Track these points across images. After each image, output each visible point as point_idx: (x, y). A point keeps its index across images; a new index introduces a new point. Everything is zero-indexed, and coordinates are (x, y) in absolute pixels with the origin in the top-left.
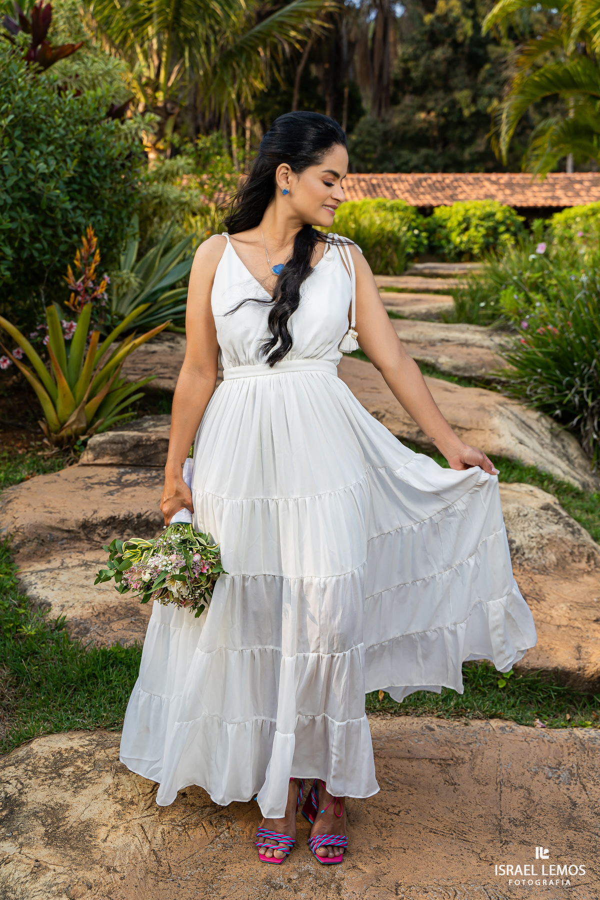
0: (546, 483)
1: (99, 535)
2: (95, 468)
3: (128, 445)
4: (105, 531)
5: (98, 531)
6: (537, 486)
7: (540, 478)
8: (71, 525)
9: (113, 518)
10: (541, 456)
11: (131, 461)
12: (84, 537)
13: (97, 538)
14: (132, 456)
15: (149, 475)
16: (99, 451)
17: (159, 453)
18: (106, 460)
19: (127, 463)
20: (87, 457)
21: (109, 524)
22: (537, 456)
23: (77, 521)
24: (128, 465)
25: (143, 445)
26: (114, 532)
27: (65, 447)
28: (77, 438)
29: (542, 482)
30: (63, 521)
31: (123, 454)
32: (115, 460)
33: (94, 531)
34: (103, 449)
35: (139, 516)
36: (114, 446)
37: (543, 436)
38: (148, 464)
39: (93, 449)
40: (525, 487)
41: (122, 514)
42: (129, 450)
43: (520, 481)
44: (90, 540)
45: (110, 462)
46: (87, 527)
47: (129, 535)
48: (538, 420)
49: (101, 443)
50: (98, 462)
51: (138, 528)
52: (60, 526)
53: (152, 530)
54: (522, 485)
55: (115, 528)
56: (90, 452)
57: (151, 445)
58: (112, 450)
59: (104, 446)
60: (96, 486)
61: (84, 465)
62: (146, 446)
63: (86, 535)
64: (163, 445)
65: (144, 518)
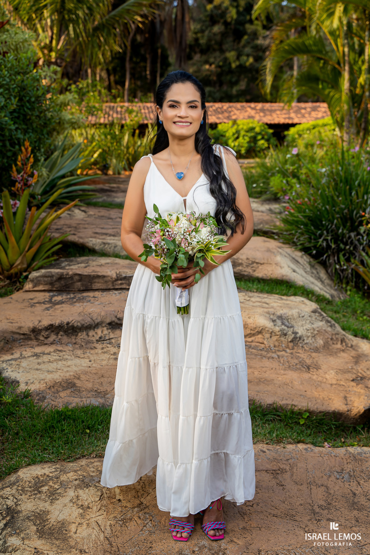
0: (310, 296)
1: (43, 336)
2: (34, 293)
3: (54, 278)
4: (47, 333)
5: (42, 334)
6: (305, 297)
7: (307, 293)
8: (25, 330)
9: (51, 325)
10: (306, 279)
11: (57, 288)
12: (34, 338)
13: (42, 338)
14: (57, 285)
15: (69, 297)
17: (74, 282)
18: (41, 288)
19: (54, 289)
20: (28, 286)
21: (49, 329)
22: (304, 279)
23: (29, 328)
24: (55, 291)
25: (64, 278)
26: (52, 334)
27: (13, 280)
28: (21, 274)
29: (308, 295)
30: (20, 328)
31: (51, 284)
32: (46, 287)
33: (40, 333)
34: (39, 281)
35: (68, 324)
36: (46, 279)
37: (305, 267)
38: (67, 289)
39: (32, 281)
40: (299, 299)
41: (57, 322)
42: (56, 281)
43: (295, 295)
44: (37, 339)
45: (43, 289)
46: (35, 331)
47: (61, 336)
48: (302, 257)
49: (37, 277)
50: (36, 289)
51: (67, 331)
52: (18, 331)
53: (76, 332)
54: (297, 297)
55: (53, 331)
56: (30, 283)
57: (69, 278)
58: (44, 281)
59: (39, 279)
60: (37, 305)
61: (27, 291)
62: (65, 278)
63: (35, 336)
64: (77, 278)
65: (71, 324)
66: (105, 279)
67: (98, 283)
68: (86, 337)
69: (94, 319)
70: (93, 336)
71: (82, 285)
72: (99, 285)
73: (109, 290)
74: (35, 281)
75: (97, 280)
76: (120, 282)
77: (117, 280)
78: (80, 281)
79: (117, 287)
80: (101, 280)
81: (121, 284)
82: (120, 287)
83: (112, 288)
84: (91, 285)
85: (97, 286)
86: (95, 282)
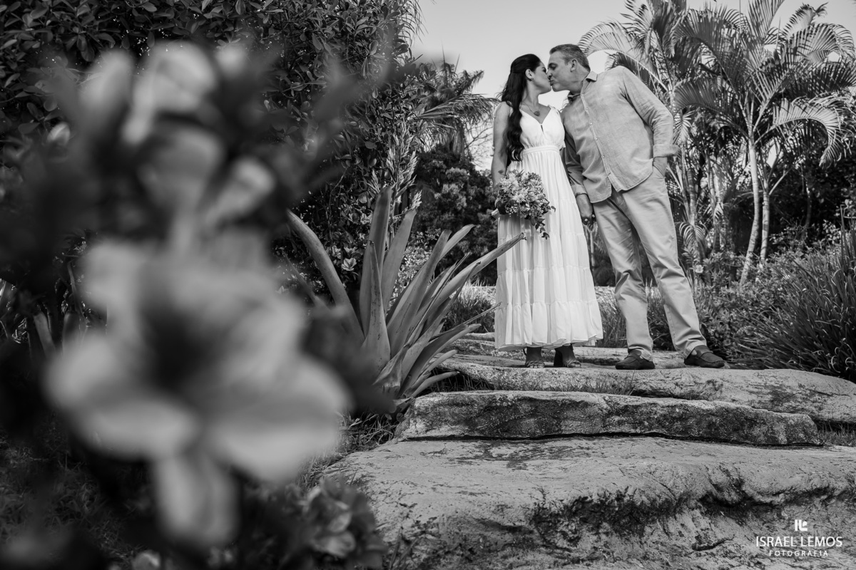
1: (564, 534)
3: (476, 408)
4: (573, 526)
5: (561, 528)
8: (516, 517)
9: (582, 501)
11: (482, 432)
12: (540, 542)
13: (562, 543)
14: (483, 424)
16: (433, 415)
17: (521, 419)
18: (444, 430)
19: (477, 434)
20: (416, 427)
21: (575, 514)
23: (525, 508)
24: (476, 438)
25: (497, 408)
26: (584, 528)
27: (369, 418)
28: (389, 403)
30: (502, 508)
31: (468, 421)
32: (458, 430)
33: (555, 526)
34: (440, 414)
35: (620, 497)
36: (457, 410)
38: (506, 435)
39: (422, 414)
41: (593, 493)
42: (479, 415)
44: (548, 546)
45: (451, 433)
46: (542, 519)
47: (607, 534)
50: (429, 434)
51: (618, 520)
52: (497, 518)
53: (638, 522)
55: (584, 521)
56: (418, 420)
57: (508, 407)
58: (453, 415)
59: (441, 409)
61: (411, 439)
62: (500, 408)
63: (542, 536)
64: (525, 407)
65: (626, 499)
66: (588, 410)
67: (574, 419)
68: (664, 539)
69: (670, 484)
70: (681, 534)
71: (540, 424)
72: (575, 424)
73: (598, 435)
74: (431, 415)
75: (570, 413)
76: (617, 418)
77: (610, 414)
78: (533, 414)
79: (612, 430)
80: (578, 413)
81: (620, 423)
82: (618, 430)
83: (603, 431)
84: (558, 424)
85: (571, 426)
86: (566, 418)
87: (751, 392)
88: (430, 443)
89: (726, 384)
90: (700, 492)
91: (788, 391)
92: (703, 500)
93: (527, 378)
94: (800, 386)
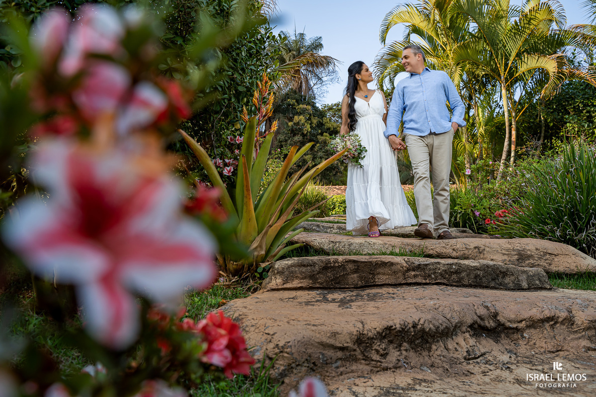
1: (377, 351)
3: (317, 268)
4: (383, 346)
5: (375, 347)
8: (344, 340)
9: (389, 329)
11: (321, 284)
12: (360, 357)
13: (376, 357)
14: (322, 279)
16: (287, 275)
17: (348, 274)
18: (296, 283)
19: (318, 285)
20: (276, 281)
21: (384, 337)
23: (351, 334)
24: (318, 288)
25: (331, 267)
26: (391, 347)
27: (244, 275)
28: (257, 266)
30: (334, 334)
31: (312, 277)
32: (305, 283)
33: (371, 346)
34: (292, 272)
35: (415, 326)
36: (304, 269)
38: (338, 286)
39: (281, 273)
41: (397, 323)
42: (319, 273)
44: (367, 359)
45: (300, 285)
46: (362, 341)
47: (406, 350)
50: (285, 286)
51: (414, 341)
52: (331, 341)
53: (427, 342)
55: (391, 342)
56: (278, 277)
57: (339, 267)
58: (301, 273)
59: (293, 269)
61: (273, 290)
62: (334, 267)
63: (362, 353)
64: (351, 266)
65: (419, 327)
66: (393, 268)
67: (384, 274)
68: (445, 353)
69: (449, 316)
70: (456, 350)
71: (361, 278)
72: (385, 277)
73: (401, 285)
74: (287, 273)
75: (381, 270)
76: (413, 273)
77: (408, 270)
78: (356, 271)
79: (410, 281)
80: (387, 270)
81: (415, 276)
82: (414, 281)
83: (404, 282)
84: (373, 278)
85: (381, 279)
86: (379, 274)
87: (504, 254)
88: (286, 292)
89: (487, 249)
90: (469, 321)
91: (529, 252)
92: (471, 326)
93: (352, 247)
94: (537, 249)
